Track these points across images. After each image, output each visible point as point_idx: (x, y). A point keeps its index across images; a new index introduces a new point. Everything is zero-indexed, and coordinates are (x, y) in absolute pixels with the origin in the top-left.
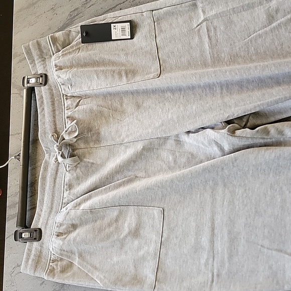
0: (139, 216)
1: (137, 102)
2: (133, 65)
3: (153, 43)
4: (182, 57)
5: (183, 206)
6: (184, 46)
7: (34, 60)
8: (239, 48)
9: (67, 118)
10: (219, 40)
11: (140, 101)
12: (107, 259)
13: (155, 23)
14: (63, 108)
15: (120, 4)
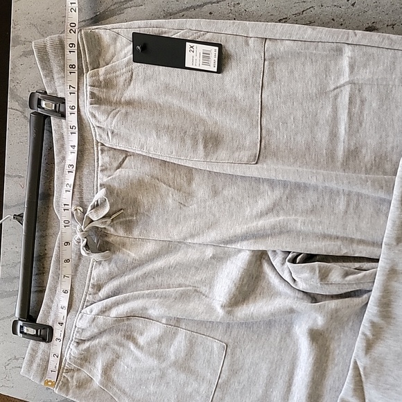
0: (191, 345)
1: (215, 186)
2: (216, 123)
3: (256, 97)
4: (299, 135)
5: (254, 346)
6: (306, 117)
7: (51, 72)
8: (393, 148)
9: (101, 185)
10: (364, 124)
11: (220, 185)
12: (140, 385)
13: (266, 63)
14: (96, 166)
15: (212, 3)
